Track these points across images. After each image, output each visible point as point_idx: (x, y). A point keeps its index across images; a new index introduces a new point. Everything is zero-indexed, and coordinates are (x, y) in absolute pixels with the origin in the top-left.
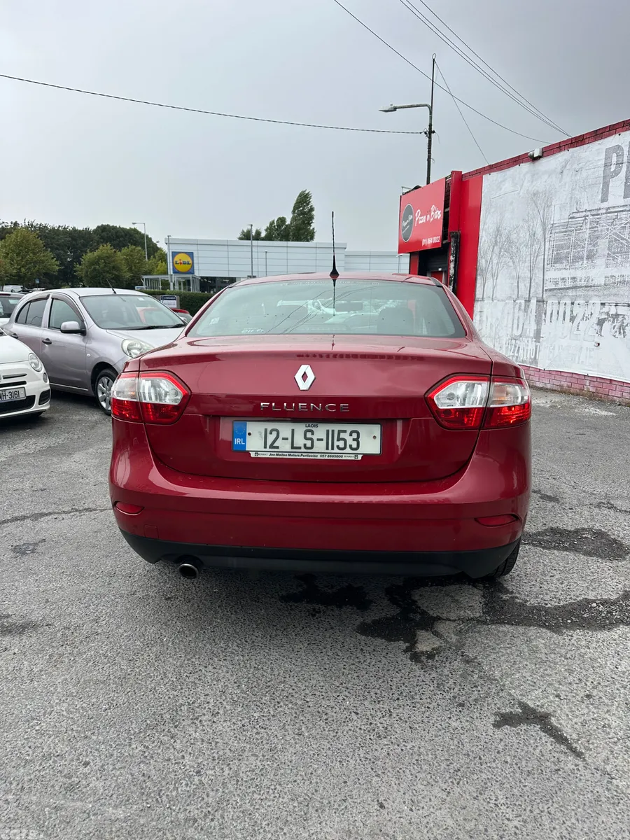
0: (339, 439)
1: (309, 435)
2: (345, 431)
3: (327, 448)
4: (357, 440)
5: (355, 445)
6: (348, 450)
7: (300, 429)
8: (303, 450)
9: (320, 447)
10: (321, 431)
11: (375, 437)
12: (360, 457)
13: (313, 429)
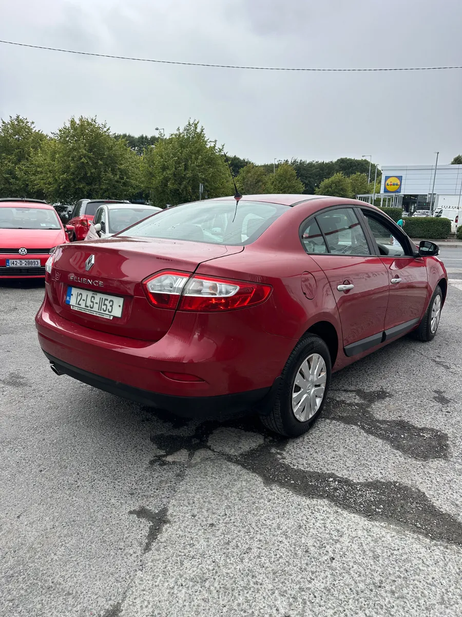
0: (104, 305)
1: (93, 300)
2: (107, 300)
3: (99, 310)
4: (111, 306)
5: (110, 310)
6: (107, 312)
7: (90, 294)
8: (89, 308)
9: (96, 307)
10: (98, 297)
11: (120, 306)
12: (111, 318)
13: (95, 296)
